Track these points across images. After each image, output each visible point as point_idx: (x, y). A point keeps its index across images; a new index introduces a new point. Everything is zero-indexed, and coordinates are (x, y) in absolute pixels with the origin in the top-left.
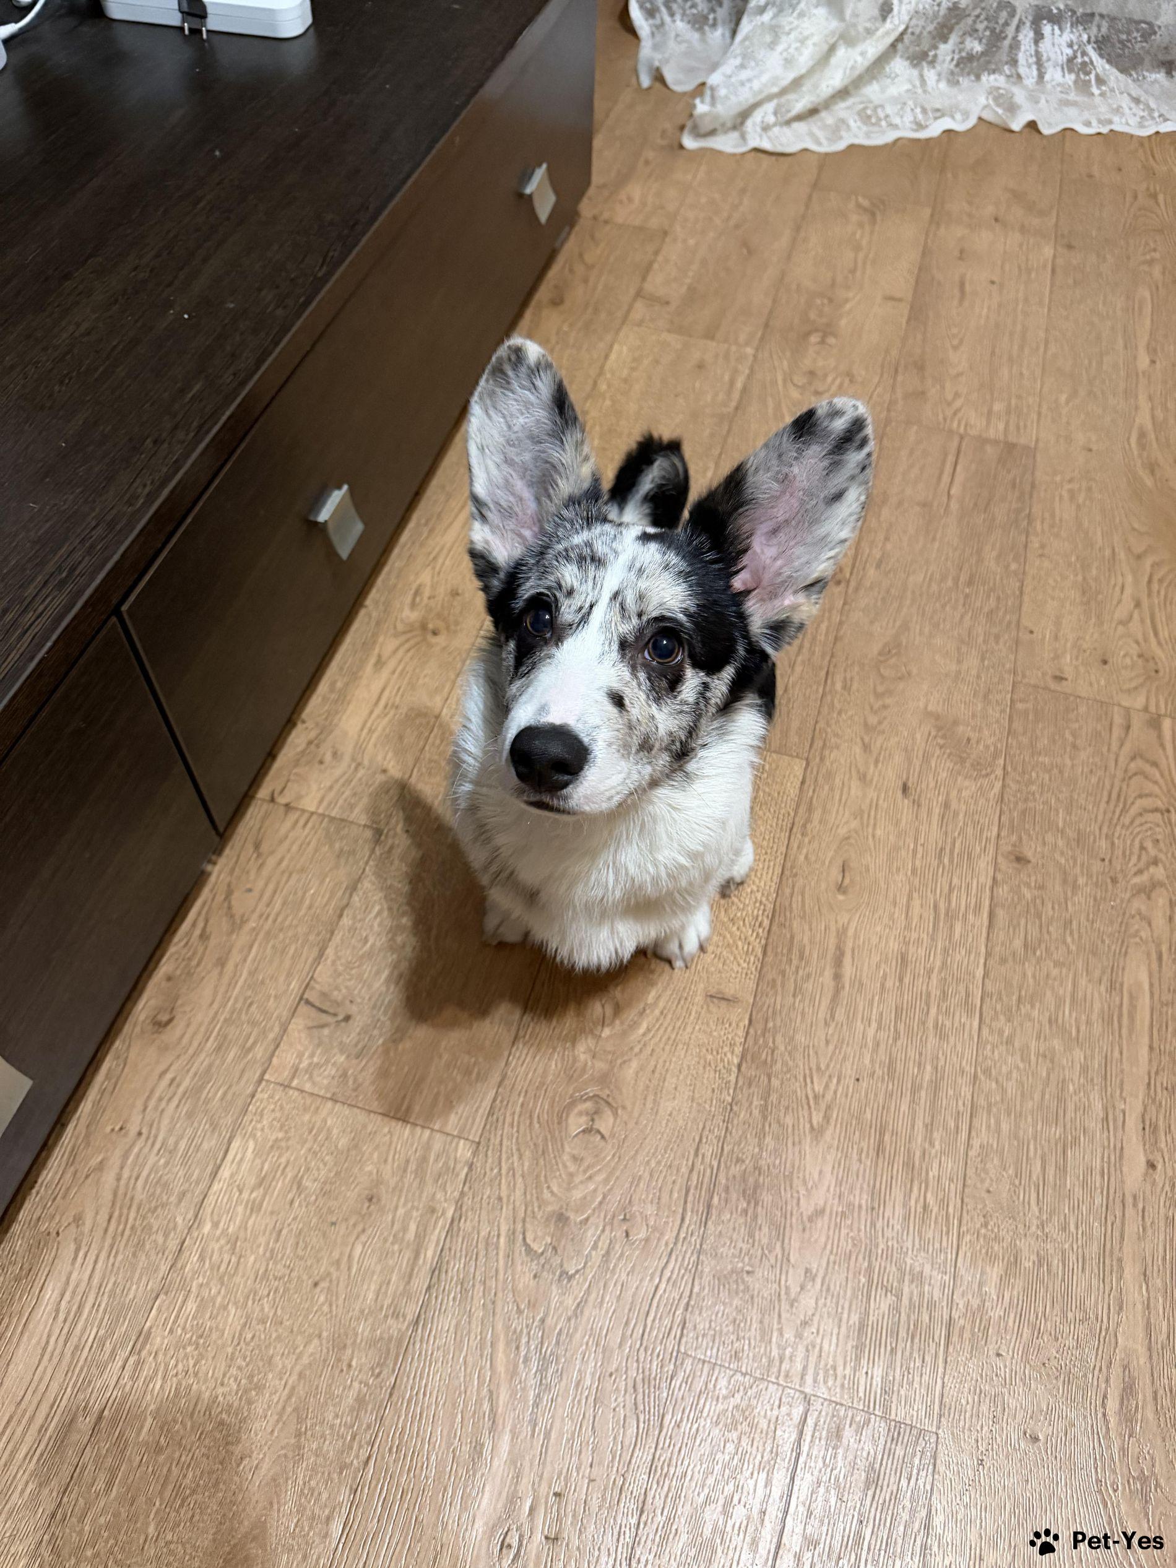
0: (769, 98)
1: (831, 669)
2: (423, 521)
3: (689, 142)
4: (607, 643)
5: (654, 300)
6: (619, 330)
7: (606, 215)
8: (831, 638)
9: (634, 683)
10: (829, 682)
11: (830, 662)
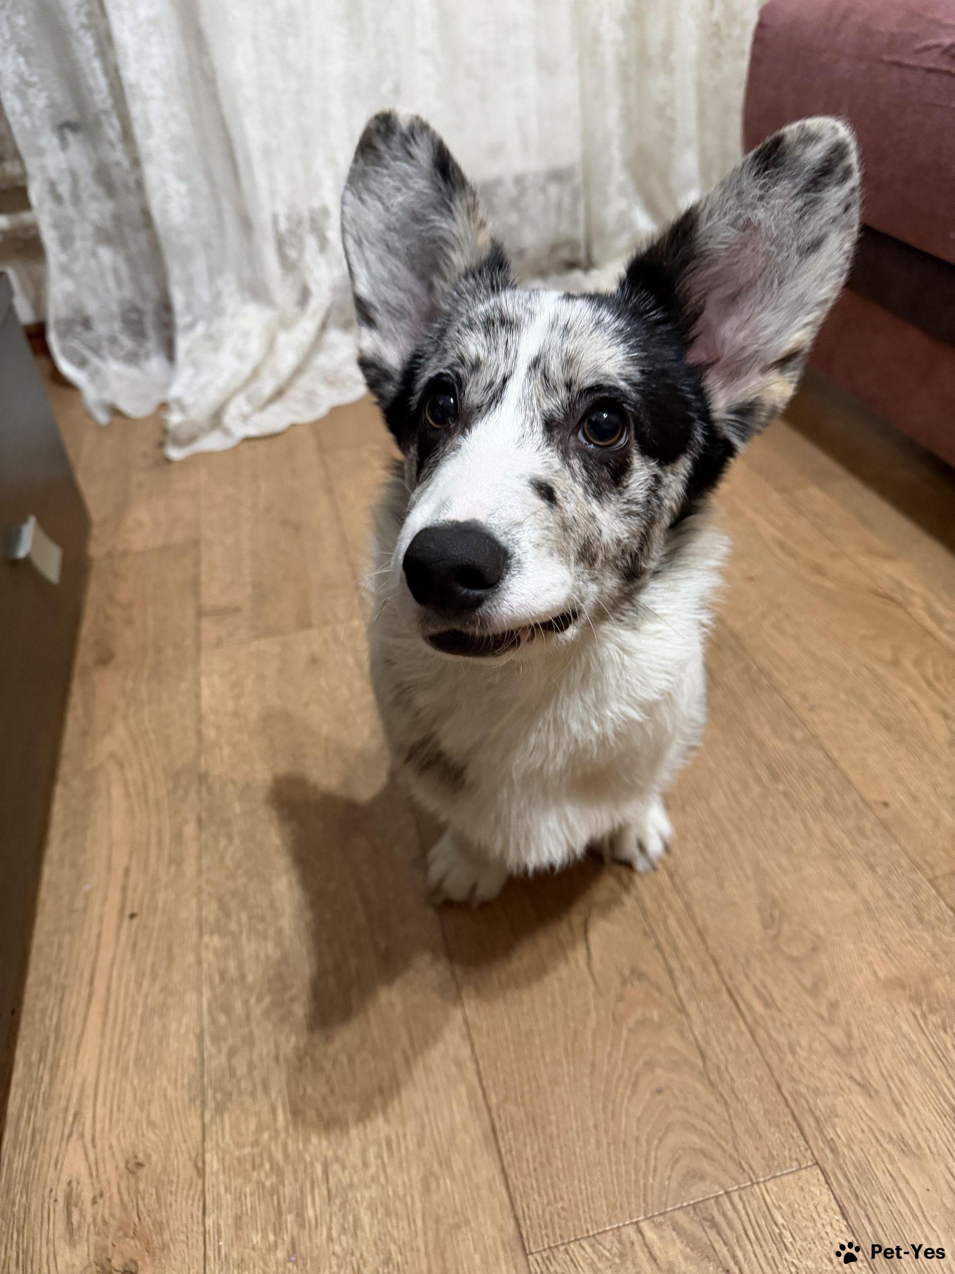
0: (236, 392)
1: (730, 985)
2: (35, 1057)
3: (175, 453)
4: (528, 424)
5: (219, 613)
6: (196, 662)
7: (121, 548)
8: (694, 937)
9: (567, 474)
10: (743, 1007)
11: (719, 973)
